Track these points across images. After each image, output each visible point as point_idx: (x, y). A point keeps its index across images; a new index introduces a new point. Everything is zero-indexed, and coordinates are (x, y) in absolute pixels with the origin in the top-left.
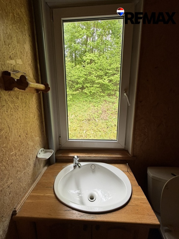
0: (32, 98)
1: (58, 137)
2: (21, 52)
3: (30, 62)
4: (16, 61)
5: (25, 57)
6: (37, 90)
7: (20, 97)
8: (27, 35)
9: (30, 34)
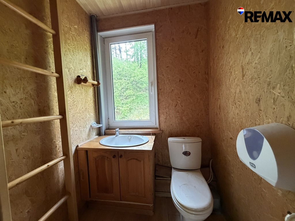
0: (90, 89)
1: (107, 119)
2: (86, 66)
3: (90, 70)
4: (83, 70)
5: (87, 68)
6: (93, 85)
7: (84, 88)
8: (89, 57)
9: (91, 56)
